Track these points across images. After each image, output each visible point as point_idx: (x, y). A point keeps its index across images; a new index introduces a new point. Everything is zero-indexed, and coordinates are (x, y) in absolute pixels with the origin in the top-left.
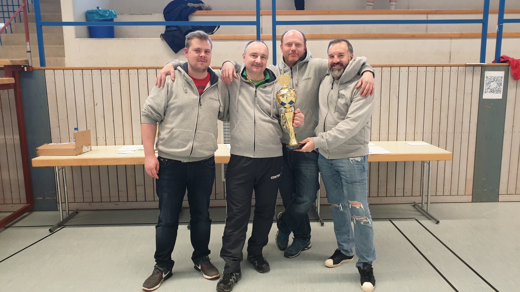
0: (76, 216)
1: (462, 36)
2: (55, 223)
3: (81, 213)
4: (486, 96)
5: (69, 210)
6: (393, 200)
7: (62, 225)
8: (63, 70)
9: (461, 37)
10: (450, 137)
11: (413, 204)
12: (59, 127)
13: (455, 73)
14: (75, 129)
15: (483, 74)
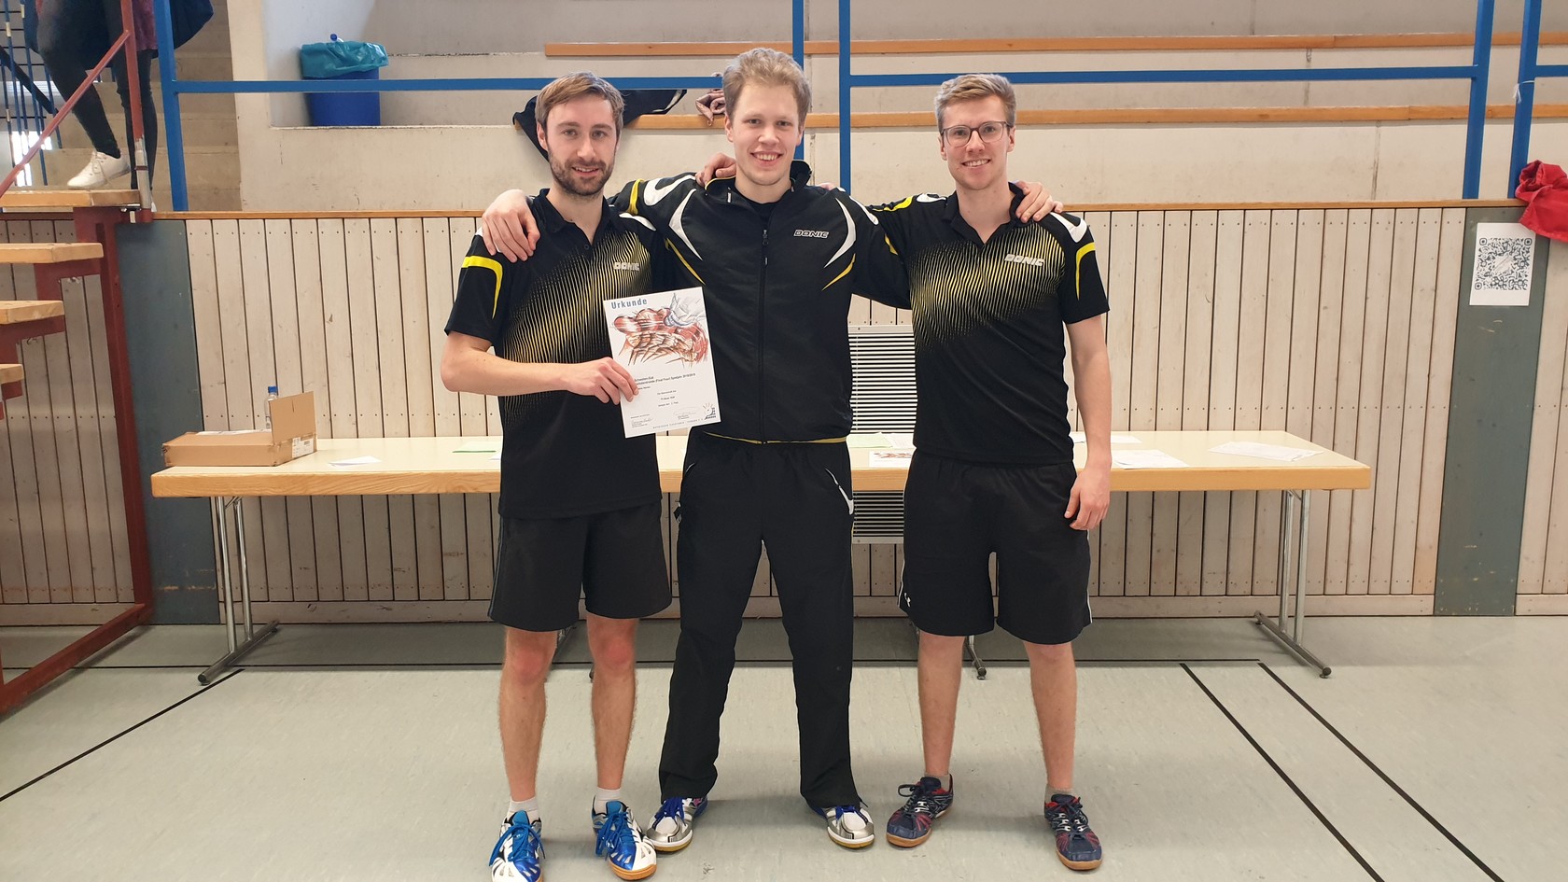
0: (272, 640)
1: (1411, 116)
2: (214, 659)
3: (285, 633)
4: (1479, 298)
5: (252, 624)
6: (1196, 606)
7: (233, 664)
8: (238, 219)
9: (1410, 119)
10: (1369, 419)
11: (1256, 620)
12: (225, 383)
13: (1387, 229)
14: (273, 390)
15: (1473, 230)
